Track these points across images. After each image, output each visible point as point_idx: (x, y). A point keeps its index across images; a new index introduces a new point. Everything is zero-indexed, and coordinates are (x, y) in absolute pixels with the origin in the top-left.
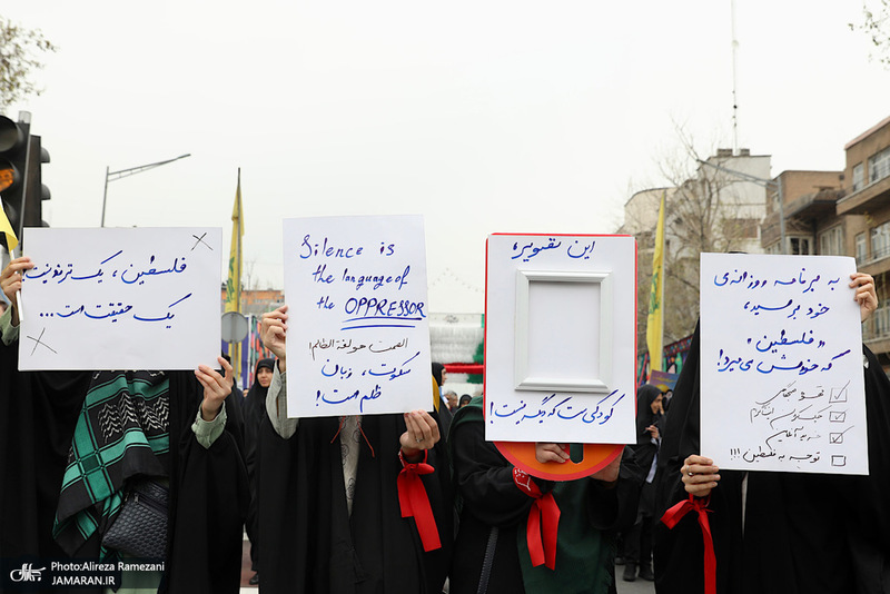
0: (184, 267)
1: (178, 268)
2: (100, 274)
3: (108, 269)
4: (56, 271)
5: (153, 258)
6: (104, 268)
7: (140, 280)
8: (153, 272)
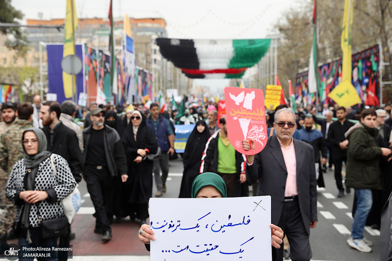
0: (249, 221)
1: (245, 222)
2: (198, 226)
3: (202, 223)
4: (170, 225)
5: (230, 217)
6: (200, 223)
7: (223, 230)
8: (230, 225)
